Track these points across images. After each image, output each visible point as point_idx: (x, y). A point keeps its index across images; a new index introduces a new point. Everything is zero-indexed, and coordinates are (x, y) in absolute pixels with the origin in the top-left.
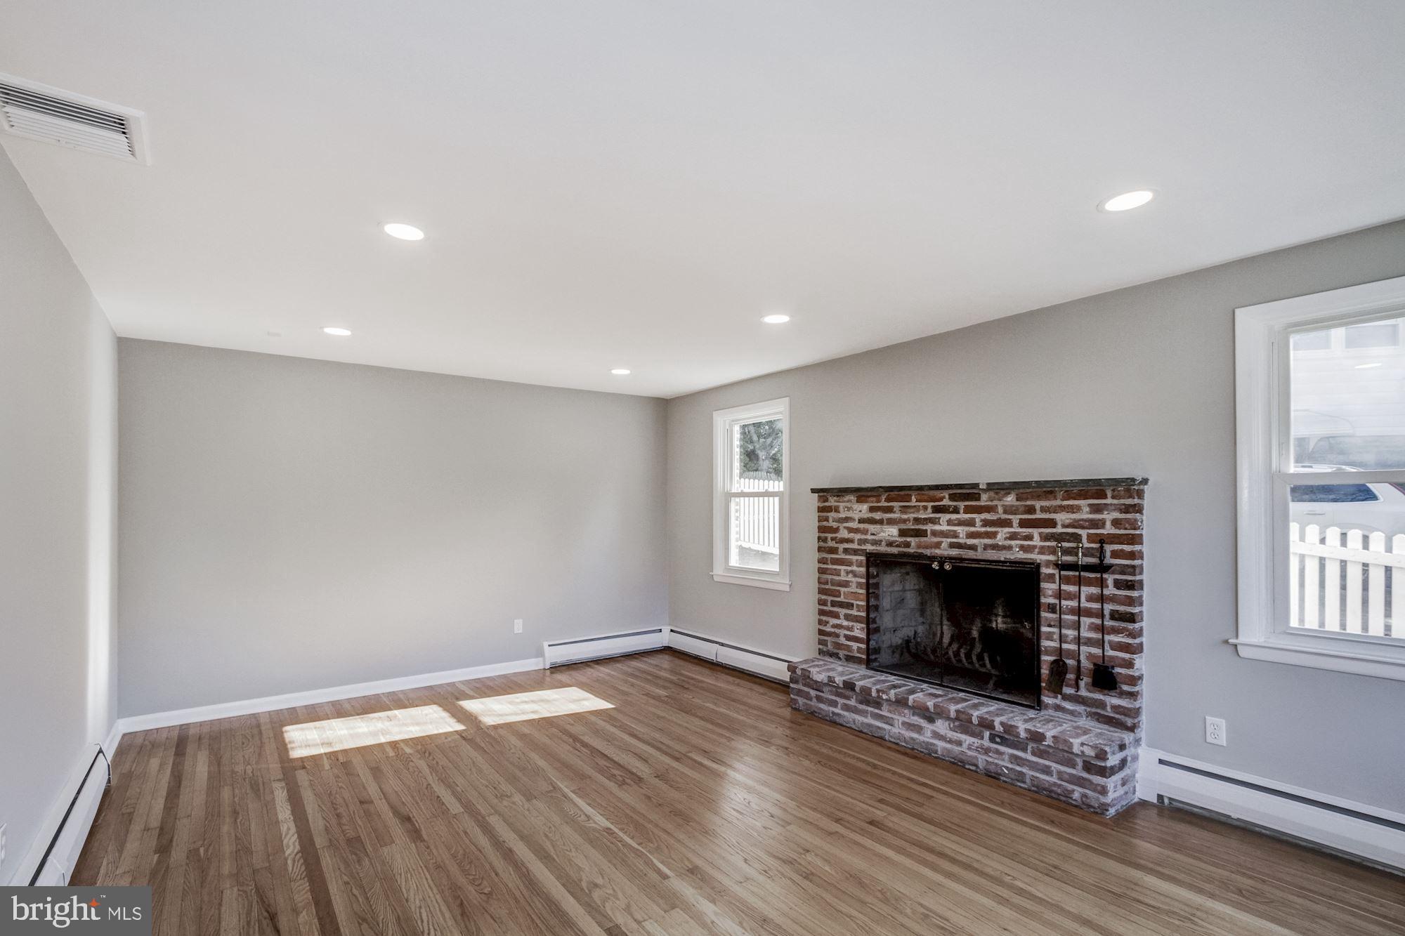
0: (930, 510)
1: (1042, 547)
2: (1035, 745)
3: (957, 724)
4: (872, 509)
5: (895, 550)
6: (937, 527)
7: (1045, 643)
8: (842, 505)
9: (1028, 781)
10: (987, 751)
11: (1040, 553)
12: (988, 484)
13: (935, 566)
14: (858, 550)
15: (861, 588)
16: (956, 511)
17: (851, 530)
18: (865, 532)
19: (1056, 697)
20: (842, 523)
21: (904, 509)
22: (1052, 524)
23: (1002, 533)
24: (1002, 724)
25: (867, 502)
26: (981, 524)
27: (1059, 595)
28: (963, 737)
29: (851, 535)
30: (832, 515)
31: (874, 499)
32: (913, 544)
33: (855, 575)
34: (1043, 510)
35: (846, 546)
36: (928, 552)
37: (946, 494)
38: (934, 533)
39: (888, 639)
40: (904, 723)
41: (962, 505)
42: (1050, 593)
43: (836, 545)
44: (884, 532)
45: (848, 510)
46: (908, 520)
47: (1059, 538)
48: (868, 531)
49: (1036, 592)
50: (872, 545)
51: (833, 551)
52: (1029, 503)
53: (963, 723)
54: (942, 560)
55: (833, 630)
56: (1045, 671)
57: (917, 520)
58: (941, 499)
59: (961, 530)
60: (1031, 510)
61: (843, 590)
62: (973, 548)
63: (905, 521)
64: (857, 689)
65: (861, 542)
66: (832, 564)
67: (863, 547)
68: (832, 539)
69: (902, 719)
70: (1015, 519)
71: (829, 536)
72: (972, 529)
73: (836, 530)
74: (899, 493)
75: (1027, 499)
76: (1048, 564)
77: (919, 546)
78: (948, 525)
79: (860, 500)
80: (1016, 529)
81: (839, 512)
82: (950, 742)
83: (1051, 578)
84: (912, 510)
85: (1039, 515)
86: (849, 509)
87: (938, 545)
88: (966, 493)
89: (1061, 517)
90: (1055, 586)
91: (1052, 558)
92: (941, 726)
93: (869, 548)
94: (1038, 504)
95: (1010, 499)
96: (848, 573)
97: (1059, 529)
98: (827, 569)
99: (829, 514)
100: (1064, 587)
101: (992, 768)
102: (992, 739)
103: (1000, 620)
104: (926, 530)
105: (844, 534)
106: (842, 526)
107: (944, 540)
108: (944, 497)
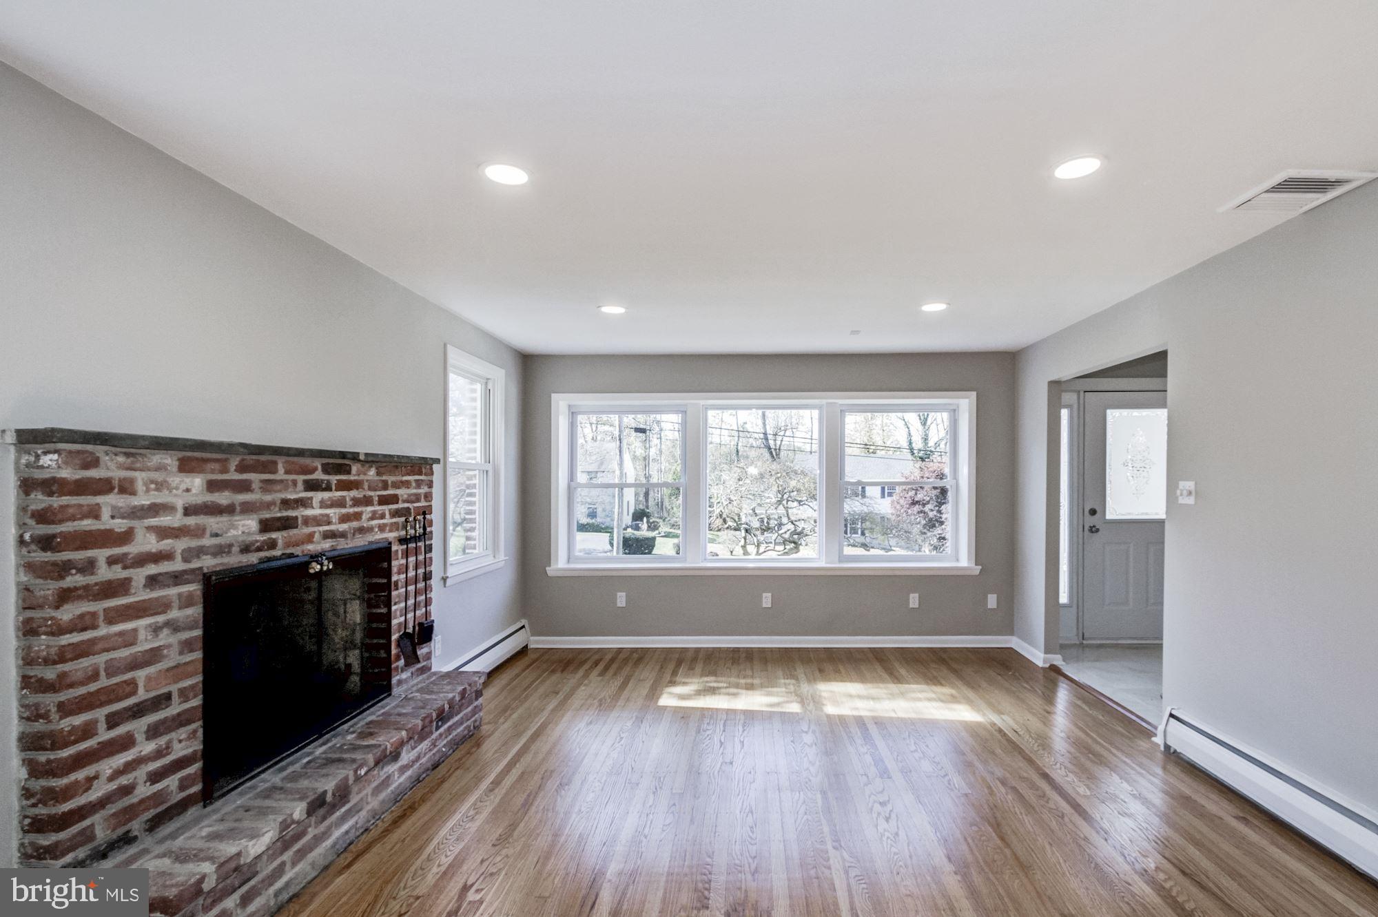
0: (300, 486)
1: (391, 525)
3: (416, 737)
4: (212, 486)
5: (253, 558)
6: (309, 512)
7: (393, 622)
8: (140, 477)
11: (391, 531)
14: (185, 572)
15: (191, 651)
16: (330, 487)
17: (164, 533)
18: (199, 532)
19: (399, 673)
20: (141, 518)
21: (267, 485)
22: (396, 500)
23: (366, 515)
25: (202, 471)
26: (351, 503)
29: (167, 544)
30: (108, 502)
31: (216, 466)
32: (280, 542)
33: (174, 626)
34: (391, 485)
35: (152, 569)
36: (298, 551)
37: (318, 463)
38: (307, 521)
41: (334, 479)
42: (396, 569)
43: (124, 574)
44: (236, 528)
45: (157, 489)
46: (273, 503)
47: (400, 513)
48: (204, 530)
50: (215, 555)
51: (120, 587)
52: (382, 478)
54: (319, 558)
55: (113, 786)
56: (393, 652)
57: (286, 503)
58: (314, 470)
59: (333, 513)
60: (385, 486)
61: (141, 675)
62: (343, 536)
63: (268, 506)
65: (188, 555)
66: (110, 621)
67: (195, 564)
68: (111, 561)
70: (377, 496)
71: (101, 554)
72: (344, 511)
73: (126, 537)
74: (259, 458)
75: (384, 474)
76: (394, 541)
77: (288, 545)
78: (321, 508)
79: (186, 467)
80: (377, 507)
81: (133, 493)
83: (397, 554)
84: (279, 487)
85: (389, 491)
86: (160, 486)
87: (310, 538)
88: (340, 465)
89: (403, 492)
90: (398, 562)
91: (397, 534)
92: (405, 754)
93: (208, 563)
94: (389, 479)
95: (374, 474)
96: (156, 630)
97: (399, 505)
98: (93, 642)
99: (99, 499)
100: (402, 561)
104: (297, 517)
105: (146, 542)
106: (139, 525)
107: (316, 529)
108: (315, 469)
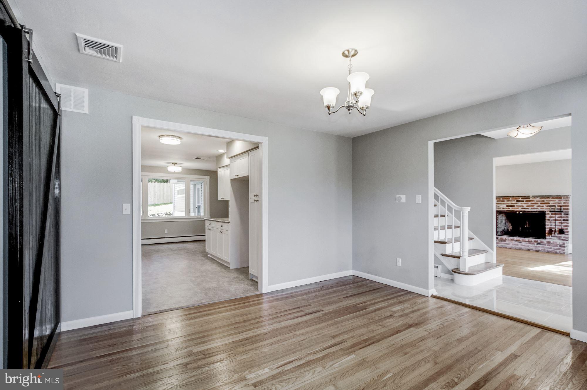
0: (515, 201)
1: (546, 208)
2: (548, 244)
3: (528, 242)
4: (499, 201)
5: (505, 210)
7: (546, 227)
9: (546, 251)
10: (536, 247)
12: (533, 196)
13: (517, 213)
16: (523, 201)
19: (549, 236)
21: (508, 201)
22: (549, 203)
23: (536, 206)
24: (540, 241)
26: (530, 204)
27: (551, 217)
28: (529, 245)
32: (510, 208)
34: (546, 201)
36: (515, 210)
37: (520, 198)
38: (517, 206)
39: (500, 230)
40: (513, 244)
41: (525, 200)
42: (548, 217)
44: (502, 206)
46: (509, 203)
47: (551, 206)
48: (497, 206)
49: (545, 217)
50: (498, 209)
52: (543, 199)
53: (530, 242)
54: (519, 211)
56: (547, 232)
57: (512, 203)
59: (525, 205)
60: (544, 201)
62: (528, 209)
64: (499, 238)
69: (512, 243)
70: (539, 203)
72: (528, 205)
74: (507, 198)
75: (542, 199)
76: (548, 211)
77: (512, 209)
78: (521, 204)
80: (539, 204)
82: (526, 246)
83: (549, 214)
84: (510, 201)
85: (545, 202)
87: (518, 208)
88: (527, 198)
89: (551, 203)
90: (550, 215)
91: (549, 210)
92: (523, 243)
94: (545, 200)
95: (538, 199)
97: (550, 205)
100: (552, 215)
101: (537, 250)
102: (537, 244)
103: (527, 225)
104: (514, 205)
107: (520, 207)
